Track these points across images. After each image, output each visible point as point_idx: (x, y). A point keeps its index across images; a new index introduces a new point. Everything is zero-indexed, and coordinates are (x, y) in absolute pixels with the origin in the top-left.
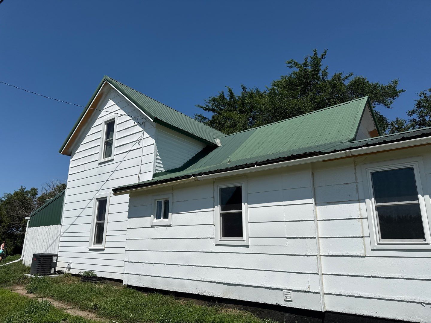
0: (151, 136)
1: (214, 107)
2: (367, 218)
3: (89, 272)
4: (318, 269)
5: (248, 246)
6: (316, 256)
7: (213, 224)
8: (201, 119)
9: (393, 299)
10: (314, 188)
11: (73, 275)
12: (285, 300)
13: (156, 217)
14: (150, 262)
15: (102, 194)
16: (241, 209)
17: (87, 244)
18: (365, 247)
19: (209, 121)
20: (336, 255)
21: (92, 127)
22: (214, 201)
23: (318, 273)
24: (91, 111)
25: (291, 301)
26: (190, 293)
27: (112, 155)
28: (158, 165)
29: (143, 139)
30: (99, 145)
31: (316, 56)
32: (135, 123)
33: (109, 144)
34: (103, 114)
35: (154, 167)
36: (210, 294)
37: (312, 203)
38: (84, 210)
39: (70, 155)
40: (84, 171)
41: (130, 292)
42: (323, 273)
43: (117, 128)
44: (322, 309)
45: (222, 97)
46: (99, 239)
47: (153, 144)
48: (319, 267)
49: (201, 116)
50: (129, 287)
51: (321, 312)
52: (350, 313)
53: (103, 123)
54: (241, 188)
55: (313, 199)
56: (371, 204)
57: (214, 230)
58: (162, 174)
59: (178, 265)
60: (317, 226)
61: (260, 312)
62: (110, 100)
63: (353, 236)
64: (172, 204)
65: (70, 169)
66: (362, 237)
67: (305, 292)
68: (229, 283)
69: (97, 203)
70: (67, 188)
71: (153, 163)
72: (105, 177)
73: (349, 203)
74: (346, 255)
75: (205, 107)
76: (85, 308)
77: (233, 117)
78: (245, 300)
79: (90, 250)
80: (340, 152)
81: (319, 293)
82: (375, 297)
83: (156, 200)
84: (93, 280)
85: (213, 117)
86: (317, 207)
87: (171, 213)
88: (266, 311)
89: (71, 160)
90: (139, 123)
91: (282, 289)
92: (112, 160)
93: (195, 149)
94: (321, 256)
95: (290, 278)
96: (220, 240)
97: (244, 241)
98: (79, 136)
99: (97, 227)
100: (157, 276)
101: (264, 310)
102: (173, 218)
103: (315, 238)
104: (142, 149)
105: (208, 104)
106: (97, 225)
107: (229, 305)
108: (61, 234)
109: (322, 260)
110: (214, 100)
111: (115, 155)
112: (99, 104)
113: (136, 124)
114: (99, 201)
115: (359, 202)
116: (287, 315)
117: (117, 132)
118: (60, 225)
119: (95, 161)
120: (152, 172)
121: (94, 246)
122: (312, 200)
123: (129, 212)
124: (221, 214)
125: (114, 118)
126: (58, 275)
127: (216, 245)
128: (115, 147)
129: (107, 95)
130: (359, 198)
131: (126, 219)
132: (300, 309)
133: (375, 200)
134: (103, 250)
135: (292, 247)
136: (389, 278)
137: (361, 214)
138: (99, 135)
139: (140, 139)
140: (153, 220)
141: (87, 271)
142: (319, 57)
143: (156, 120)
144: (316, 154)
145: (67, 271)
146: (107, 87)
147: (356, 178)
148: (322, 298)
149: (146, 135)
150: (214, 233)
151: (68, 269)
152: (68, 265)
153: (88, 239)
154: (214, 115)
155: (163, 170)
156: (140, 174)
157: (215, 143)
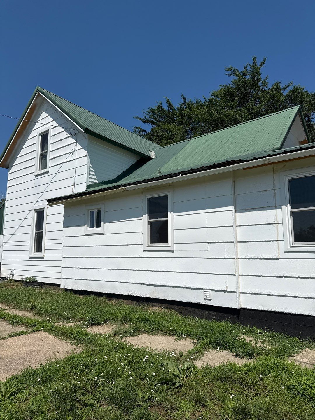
0: (84, 148)
1: (152, 119)
2: (282, 223)
3: (30, 278)
4: (235, 271)
5: (172, 251)
6: (234, 259)
7: (142, 232)
8: (140, 132)
9: (301, 296)
10: (235, 196)
11: (16, 281)
12: (205, 299)
13: (89, 226)
14: (85, 267)
15: (39, 206)
16: (167, 217)
17: (27, 253)
18: (279, 250)
19: (148, 133)
20: (252, 257)
21: (28, 139)
22: (142, 210)
23: (235, 274)
24: (25, 124)
25: (210, 300)
26: (121, 294)
27: (48, 167)
28: (91, 176)
29: (76, 150)
30: (35, 158)
31: (255, 64)
32: (67, 134)
33: (44, 156)
34: (37, 126)
35: (87, 179)
36: (138, 294)
37: (232, 210)
38: (24, 220)
39: (8, 168)
40: (22, 183)
41: (67, 295)
42: (239, 274)
43: (51, 140)
44: (238, 306)
45: (160, 109)
46: (39, 247)
47: (86, 156)
48: (236, 268)
49: (140, 129)
50: (67, 290)
51: (237, 309)
52: (262, 309)
53: (38, 135)
54: (168, 197)
55: (233, 206)
56: (287, 209)
57: (143, 237)
58: (95, 185)
59: (110, 269)
60: (236, 231)
61: (183, 310)
62: (43, 112)
63: (268, 240)
64: (104, 214)
65: (8, 182)
66: (277, 241)
67: (223, 291)
68: (155, 284)
69: (36, 214)
70: (7, 200)
71: (86, 174)
72: (42, 189)
73: (267, 210)
74: (261, 258)
75: (143, 119)
76: (24, 309)
77: (171, 128)
78: (170, 299)
79: (31, 258)
80: (259, 160)
81: (236, 292)
82: (285, 295)
83: (89, 210)
84: (35, 285)
85: (152, 130)
86: (237, 214)
87: (103, 223)
88: (188, 309)
89: (9, 173)
90: (71, 134)
91: (202, 289)
92: (48, 172)
93: (130, 161)
94: (238, 258)
95: (209, 278)
96: (147, 246)
97: (169, 246)
98: (15, 149)
99: (36, 236)
100: (92, 279)
101: (186, 308)
102: (105, 227)
103: (233, 242)
104: (75, 160)
105: (146, 116)
106: (36, 235)
107: (155, 304)
108: (4, 244)
109: (239, 262)
110: (152, 111)
111: (50, 167)
112: (33, 116)
113: (69, 135)
114: (37, 212)
115: (276, 209)
116: (207, 312)
117: (51, 144)
118: (2, 235)
119: (32, 173)
120: (86, 183)
121: (34, 254)
122: (232, 208)
123: (64, 222)
124: (149, 223)
125: (48, 130)
126: (3, 281)
127: (144, 251)
128: (50, 160)
129: (40, 106)
130: (275, 205)
131: (62, 228)
132: (218, 307)
133: (290, 206)
134: (43, 258)
135: (213, 251)
136: (299, 277)
137: (277, 220)
138: (34, 148)
139: (73, 150)
140: (87, 229)
141: (29, 277)
142: (258, 65)
143: (87, 131)
144: (236, 162)
145: (11, 277)
146: (40, 98)
147: (274, 185)
148: (237, 296)
149: (79, 147)
150: (143, 240)
151: (11, 275)
152: (11, 272)
153: (28, 248)
154: (153, 127)
155: (97, 182)
156: (75, 185)
157: (148, 155)
